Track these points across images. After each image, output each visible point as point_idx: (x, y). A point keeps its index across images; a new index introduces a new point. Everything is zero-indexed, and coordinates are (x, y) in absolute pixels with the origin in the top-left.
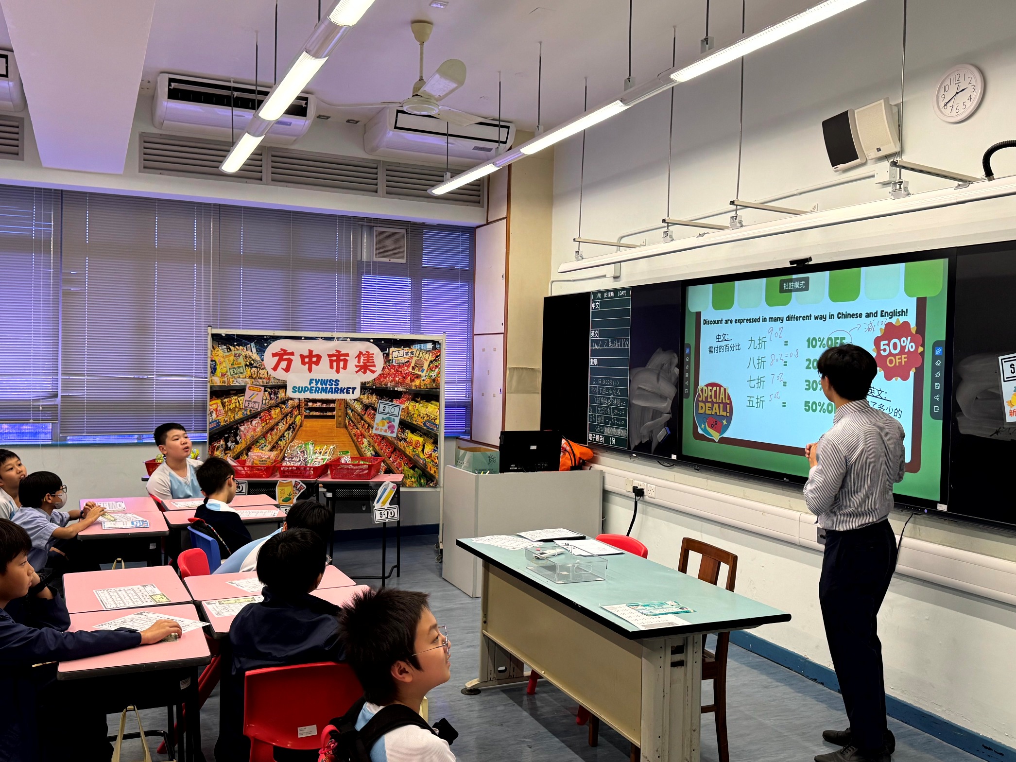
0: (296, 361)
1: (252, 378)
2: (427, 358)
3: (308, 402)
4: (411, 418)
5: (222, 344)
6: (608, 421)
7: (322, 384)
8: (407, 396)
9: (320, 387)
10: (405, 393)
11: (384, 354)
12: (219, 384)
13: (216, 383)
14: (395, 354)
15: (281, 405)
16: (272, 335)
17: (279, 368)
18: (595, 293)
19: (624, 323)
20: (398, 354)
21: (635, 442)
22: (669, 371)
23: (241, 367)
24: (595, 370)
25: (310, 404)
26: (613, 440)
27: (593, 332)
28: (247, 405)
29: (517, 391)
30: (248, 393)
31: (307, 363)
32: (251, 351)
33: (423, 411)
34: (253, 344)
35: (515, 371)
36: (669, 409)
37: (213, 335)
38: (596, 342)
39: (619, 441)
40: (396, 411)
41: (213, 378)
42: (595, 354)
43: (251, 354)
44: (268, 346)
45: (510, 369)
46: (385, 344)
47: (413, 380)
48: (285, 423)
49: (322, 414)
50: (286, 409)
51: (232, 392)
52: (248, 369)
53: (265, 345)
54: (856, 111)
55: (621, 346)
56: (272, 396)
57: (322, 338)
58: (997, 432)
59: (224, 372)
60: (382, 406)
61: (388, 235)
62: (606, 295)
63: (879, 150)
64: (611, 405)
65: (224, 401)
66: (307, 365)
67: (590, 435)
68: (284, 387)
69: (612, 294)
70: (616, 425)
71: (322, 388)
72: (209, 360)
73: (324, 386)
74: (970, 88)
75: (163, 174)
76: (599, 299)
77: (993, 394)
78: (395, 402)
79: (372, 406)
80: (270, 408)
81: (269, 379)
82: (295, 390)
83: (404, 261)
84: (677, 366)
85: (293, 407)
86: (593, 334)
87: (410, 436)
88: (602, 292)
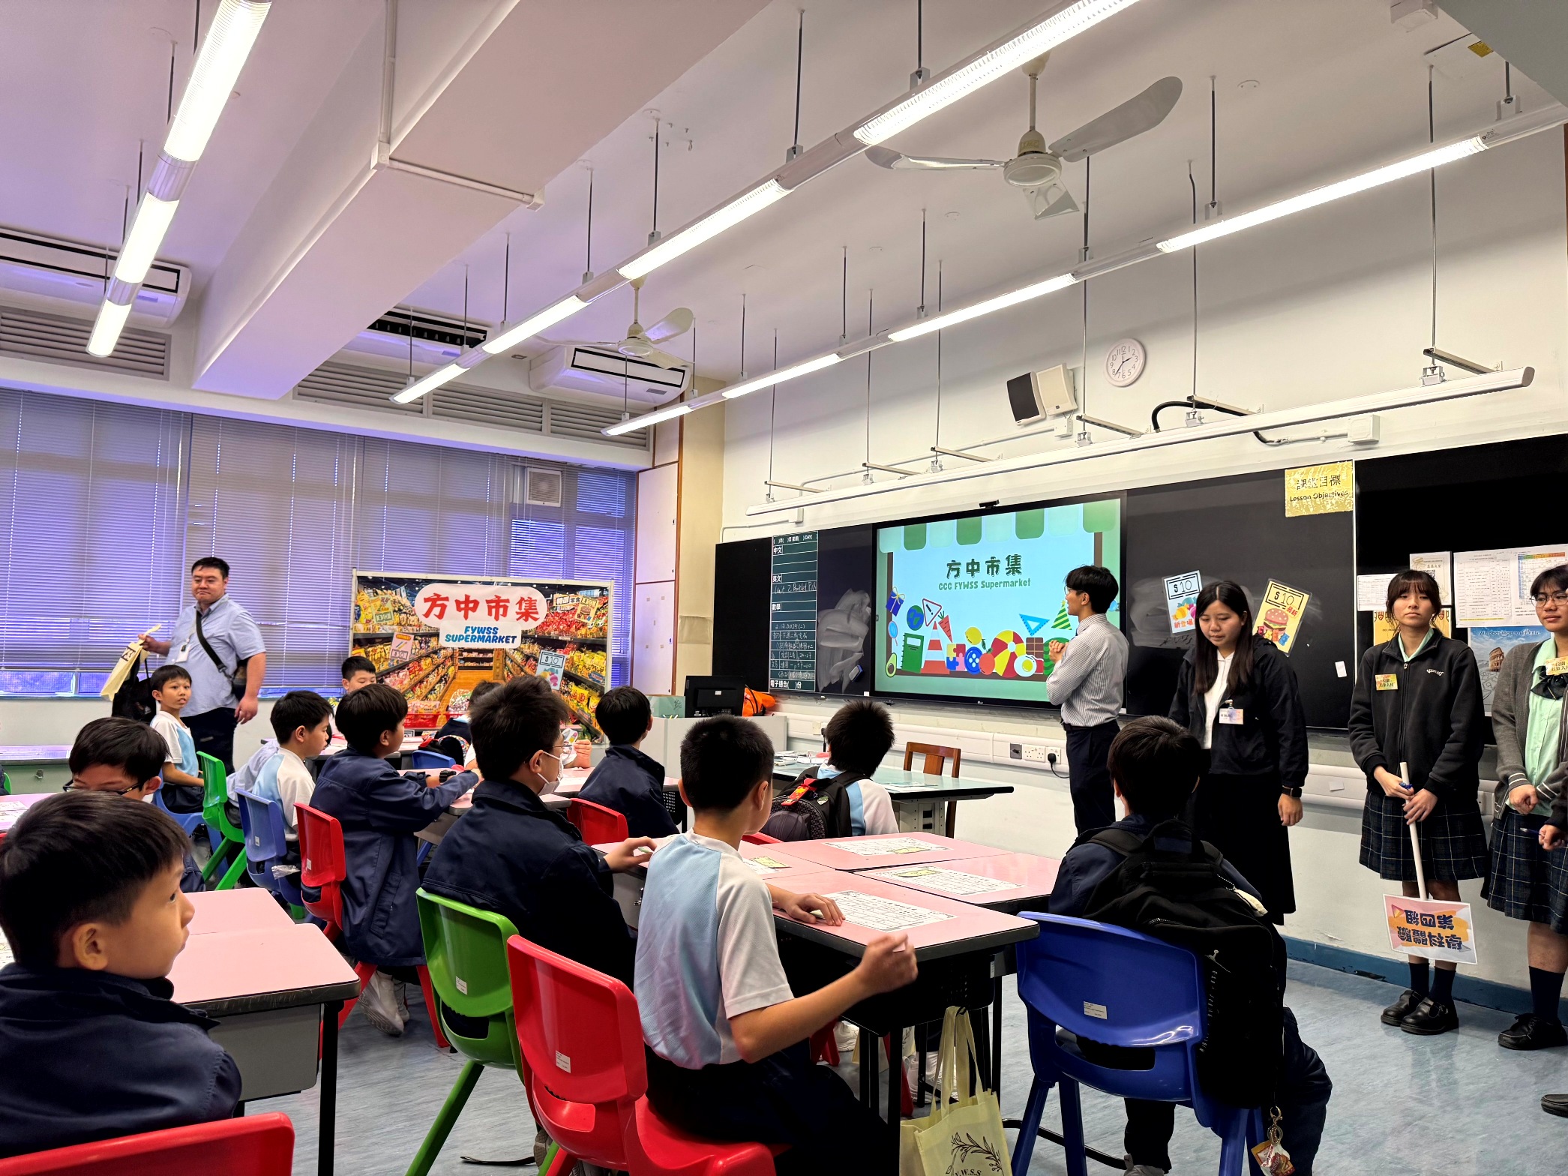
0: (451, 606)
1: (401, 625)
2: (593, 605)
3: (462, 651)
4: (576, 669)
5: (368, 587)
6: (793, 665)
7: (478, 632)
8: (571, 646)
9: (477, 635)
10: (570, 642)
11: (547, 600)
12: (362, 631)
13: (359, 630)
14: (560, 601)
15: (432, 655)
16: (424, 578)
17: (432, 615)
18: (777, 538)
19: (812, 566)
20: (562, 601)
21: (824, 684)
22: (860, 610)
23: (388, 613)
24: (777, 615)
25: (465, 654)
26: (799, 685)
27: (775, 577)
28: (393, 655)
29: (688, 641)
30: (395, 641)
31: (463, 609)
32: (401, 595)
33: (589, 662)
34: (403, 588)
35: (687, 621)
36: (860, 648)
37: (359, 577)
38: (778, 586)
39: (805, 684)
40: (560, 661)
41: (357, 625)
42: (777, 599)
43: (400, 598)
44: (419, 590)
45: (682, 617)
46: (549, 590)
47: (579, 629)
48: (436, 675)
49: (478, 665)
50: (438, 659)
51: (377, 641)
52: (397, 616)
53: (417, 589)
54: (1037, 374)
55: (807, 589)
56: (422, 645)
57: (480, 582)
58: (1165, 642)
59: (369, 618)
60: (544, 656)
61: (542, 477)
62: (789, 539)
63: (1058, 407)
64: (796, 648)
65: (368, 650)
66: (463, 612)
67: (773, 681)
68: (437, 635)
69: (797, 538)
70: (802, 668)
71: (479, 636)
72: (353, 605)
73: (481, 635)
74: (1134, 358)
75: (319, 403)
76: (781, 543)
77: (1161, 610)
78: (558, 652)
79: (534, 658)
80: (420, 658)
81: (420, 626)
82: (448, 638)
83: (558, 505)
84: (869, 606)
85: (446, 658)
86: (775, 579)
87: (573, 688)
88: (785, 537)
